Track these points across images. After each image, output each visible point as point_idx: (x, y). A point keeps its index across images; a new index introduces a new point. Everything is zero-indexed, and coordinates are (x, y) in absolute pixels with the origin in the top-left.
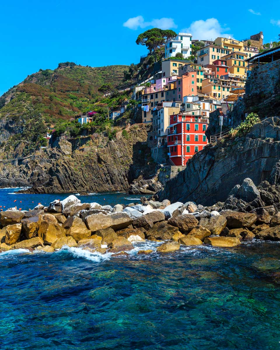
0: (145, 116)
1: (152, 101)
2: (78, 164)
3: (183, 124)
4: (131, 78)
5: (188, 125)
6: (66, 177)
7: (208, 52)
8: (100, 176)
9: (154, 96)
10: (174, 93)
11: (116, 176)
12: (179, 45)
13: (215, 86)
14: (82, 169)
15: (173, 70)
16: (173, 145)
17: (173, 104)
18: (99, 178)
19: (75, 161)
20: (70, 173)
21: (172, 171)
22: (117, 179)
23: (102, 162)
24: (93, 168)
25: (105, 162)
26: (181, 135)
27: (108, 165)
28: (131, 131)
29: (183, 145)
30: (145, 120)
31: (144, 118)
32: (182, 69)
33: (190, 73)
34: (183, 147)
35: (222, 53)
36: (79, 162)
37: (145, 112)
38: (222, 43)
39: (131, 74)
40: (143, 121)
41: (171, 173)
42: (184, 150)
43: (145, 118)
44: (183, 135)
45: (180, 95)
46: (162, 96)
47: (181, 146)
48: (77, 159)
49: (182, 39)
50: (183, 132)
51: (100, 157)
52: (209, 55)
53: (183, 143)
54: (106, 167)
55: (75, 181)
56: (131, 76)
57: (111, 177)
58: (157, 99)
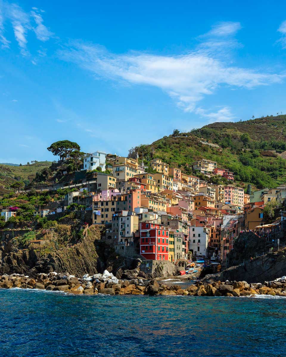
0: (96, 218)
1: (103, 207)
2: (65, 256)
3: (157, 230)
4: (46, 179)
5: (159, 231)
6: (59, 267)
7: (124, 170)
8: (80, 266)
9: (105, 204)
10: (125, 203)
11: (90, 266)
12: (98, 160)
13: (150, 201)
14: (68, 260)
15: (109, 183)
16: (148, 245)
17: (128, 212)
18: (79, 267)
19: (63, 253)
20: (62, 263)
21: (153, 264)
22: (91, 269)
23: (80, 255)
24: (75, 259)
25: (82, 255)
26: (155, 238)
27: (85, 257)
28: (91, 230)
29: (157, 245)
30: (96, 222)
31: (94, 220)
32: (120, 184)
33: (137, 190)
34: (156, 247)
35: (132, 171)
36: (65, 254)
37: (96, 216)
38: (126, 162)
39: (46, 176)
40: (94, 222)
41: (153, 266)
42: (157, 249)
43: (96, 220)
44: (156, 238)
45: (130, 206)
46: (113, 204)
47: (155, 246)
48: (64, 251)
49: (99, 156)
50: (157, 236)
51: (79, 251)
52: (125, 172)
53: (156, 244)
54: (83, 259)
55: (66, 270)
56: (46, 178)
57: (87, 267)
58: (107, 206)
